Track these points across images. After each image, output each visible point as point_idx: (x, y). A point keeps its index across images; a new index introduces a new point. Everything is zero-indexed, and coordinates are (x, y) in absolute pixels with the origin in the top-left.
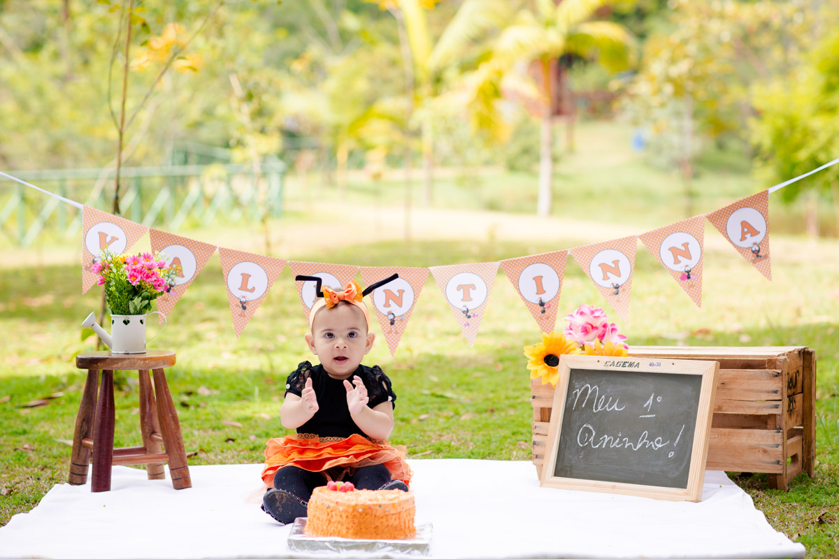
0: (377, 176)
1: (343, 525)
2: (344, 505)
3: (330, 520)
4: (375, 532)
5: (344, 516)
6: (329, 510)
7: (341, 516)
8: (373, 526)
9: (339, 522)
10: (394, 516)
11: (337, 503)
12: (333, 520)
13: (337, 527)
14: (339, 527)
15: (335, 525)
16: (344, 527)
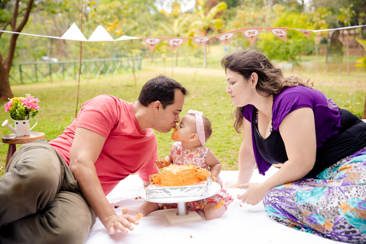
0: (164, 59)
1: (169, 181)
2: (168, 172)
3: (164, 179)
4: (183, 182)
5: (169, 177)
6: (164, 174)
7: (168, 177)
8: (182, 180)
9: (167, 180)
10: (191, 174)
11: (166, 171)
12: (165, 179)
13: (167, 182)
14: (168, 181)
15: (166, 181)
16: (170, 182)
